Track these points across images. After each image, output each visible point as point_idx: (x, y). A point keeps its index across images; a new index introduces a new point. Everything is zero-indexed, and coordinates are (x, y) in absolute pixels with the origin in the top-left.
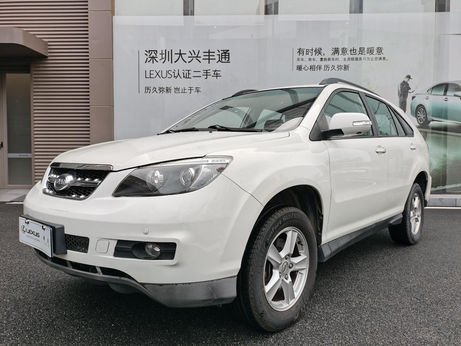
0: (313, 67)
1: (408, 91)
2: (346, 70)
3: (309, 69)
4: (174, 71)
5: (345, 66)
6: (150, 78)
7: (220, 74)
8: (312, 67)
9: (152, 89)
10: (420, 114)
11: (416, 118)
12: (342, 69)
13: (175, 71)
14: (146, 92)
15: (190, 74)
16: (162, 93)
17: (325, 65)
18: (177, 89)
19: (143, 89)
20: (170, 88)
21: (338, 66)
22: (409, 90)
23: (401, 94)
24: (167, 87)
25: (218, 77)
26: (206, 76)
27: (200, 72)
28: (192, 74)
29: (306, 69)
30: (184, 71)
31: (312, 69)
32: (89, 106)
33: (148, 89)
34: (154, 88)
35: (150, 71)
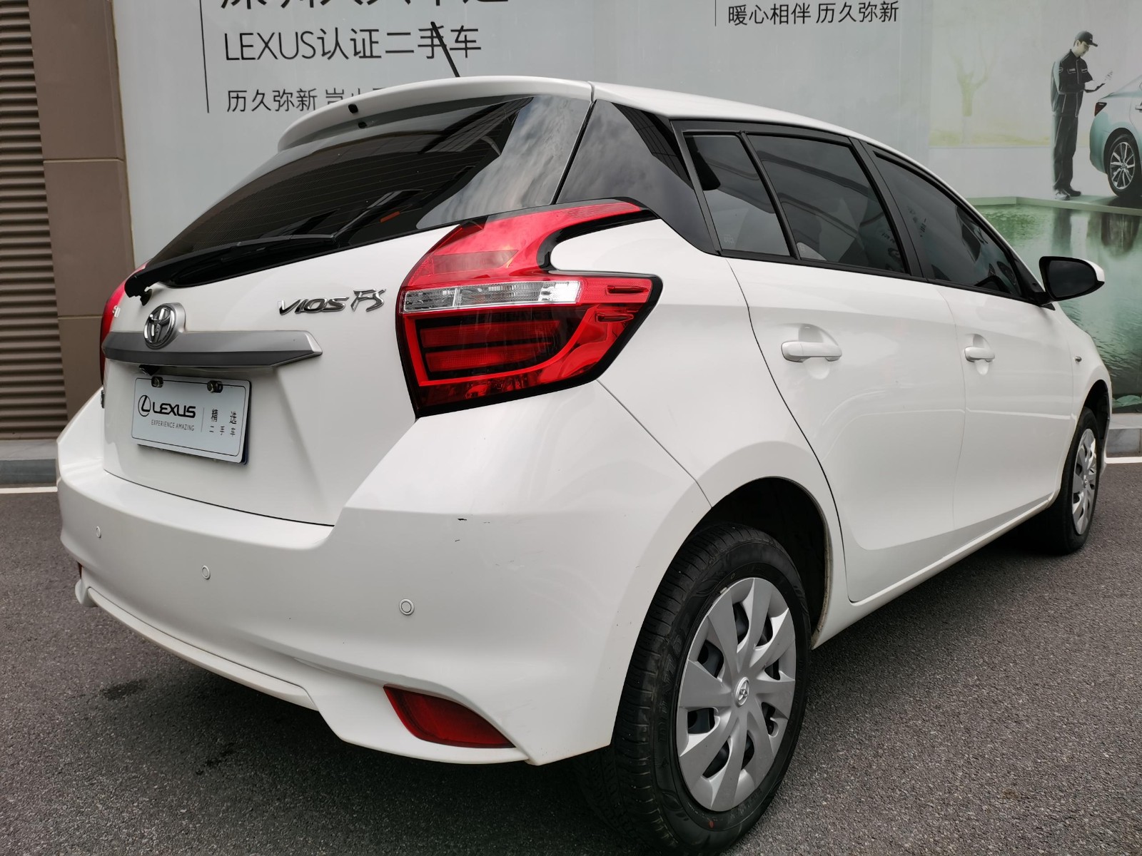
0: (781, 11)
1: (1084, 85)
2: (887, 19)
3: (770, 17)
4: (322, 35)
5: (885, 6)
6: (243, 58)
7: (475, 41)
8: (778, 12)
9: (250, 96)
10: (1118, 161)
11: (1106, 173)
12: (873, 15)
13: (325, 33)
14: (232, 107)
15: (377, 42)
16: (287, 110)
17: (820, 5)
18: (335, 96)
19: (219, 100)
20: (312, 94)
21: (863, 6)
22: (1086, 84)
23: (1060, 95)
24: (301, 91)
25: (468, 51)
26: (430, 48)
27: (409, 34)
28: (384, 43)
29: (759, 20)
30: (356, 32)
31: (778, 19)
32: (40, 163)
33: (238, 98)
34: (258, 93)
35: (241, 35)
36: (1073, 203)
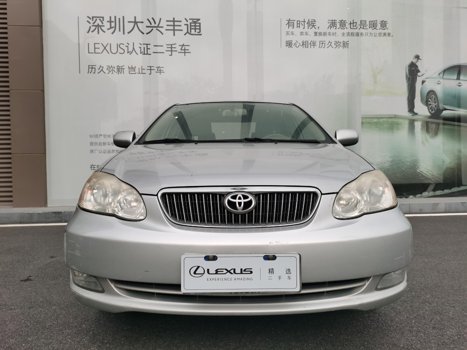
0: (305, 43)
1: (417, 75)
2: (345, 47)
3: (301, 45)
5: (344, 43)
7: (188, 50)
9: (97, 68)
11: (427, 106)
12: (340, 46)
14: (90, 72)
15: (149, 49)
16: (112, 74)
18: (132, 69)
20: (123, 67)
21: (336, 42)
23: (409, 77)
24: (118, 66)
25: (186, 54)
26: (171, 52)
27: (162, 46)
28: (152, 49)
29: (297, 46)
30: (141, 45)
31: (304, 46)
32: (8, 91)
33: (92, 68)
34: (100, 67)
35: (95, 44)
36: (415, 117)
